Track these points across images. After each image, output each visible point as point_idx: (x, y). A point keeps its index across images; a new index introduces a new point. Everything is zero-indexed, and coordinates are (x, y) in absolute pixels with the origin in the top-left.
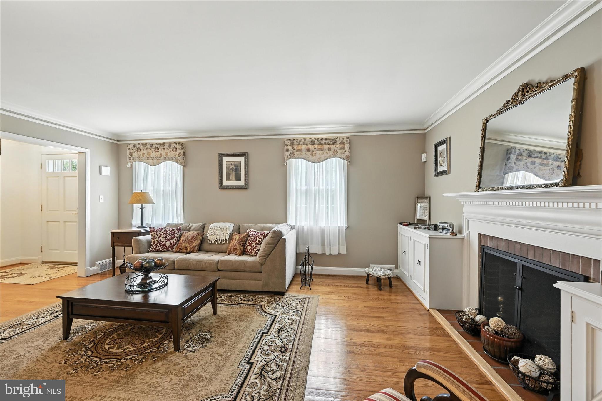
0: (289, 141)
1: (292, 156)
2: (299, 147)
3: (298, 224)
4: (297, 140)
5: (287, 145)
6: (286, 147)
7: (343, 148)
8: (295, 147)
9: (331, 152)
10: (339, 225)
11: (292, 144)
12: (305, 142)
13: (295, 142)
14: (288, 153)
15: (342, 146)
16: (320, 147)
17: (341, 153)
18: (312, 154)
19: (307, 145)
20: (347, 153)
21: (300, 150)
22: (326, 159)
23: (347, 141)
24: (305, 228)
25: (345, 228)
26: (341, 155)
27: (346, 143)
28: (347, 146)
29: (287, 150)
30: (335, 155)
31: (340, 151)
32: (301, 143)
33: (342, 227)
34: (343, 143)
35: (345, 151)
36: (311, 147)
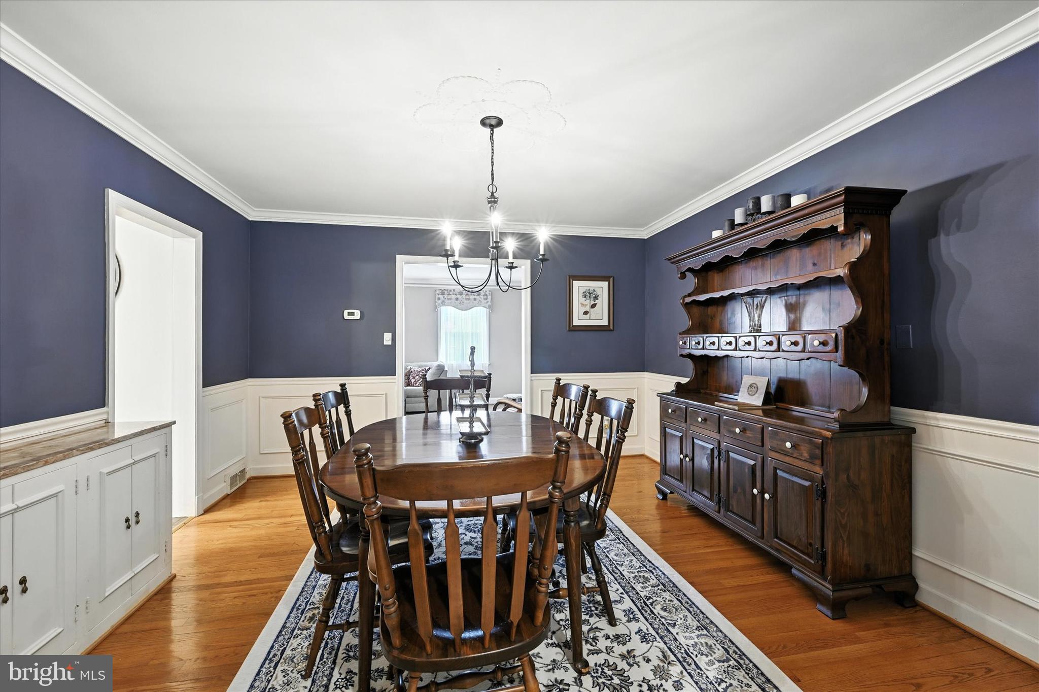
0: (440, 291)
1: (443, 303)
2: (449, 297)
3: (448, 362)
4: (447, 290)
5: (439, 294)
6: (437, 296)
7: (486, 299)
8: (446, 296)
9: (477, 302)
10: (483, 363)
11: (443, 294)
12: (455, 293)
13: (446, 292)
14: (440, 301)
15: (485, 297)
16: (467, 297)
17: (485, 303)
18: (460, 303)
19: (456, 295)
20: (489, 303)
21: (450, 299)
22: (472, 308)
23: (489, 294)
24: (454, 366)
25: (487, 365)
26: (484, 306)
27: (488, 294)
28: (489, 297)
29: (439, 299)
30: (479, 304)
31: (484, 301)
32: (451, 293)
33: (486, 364)
34: (486, 295)
35: (488, 302)
36: (459, 297)
